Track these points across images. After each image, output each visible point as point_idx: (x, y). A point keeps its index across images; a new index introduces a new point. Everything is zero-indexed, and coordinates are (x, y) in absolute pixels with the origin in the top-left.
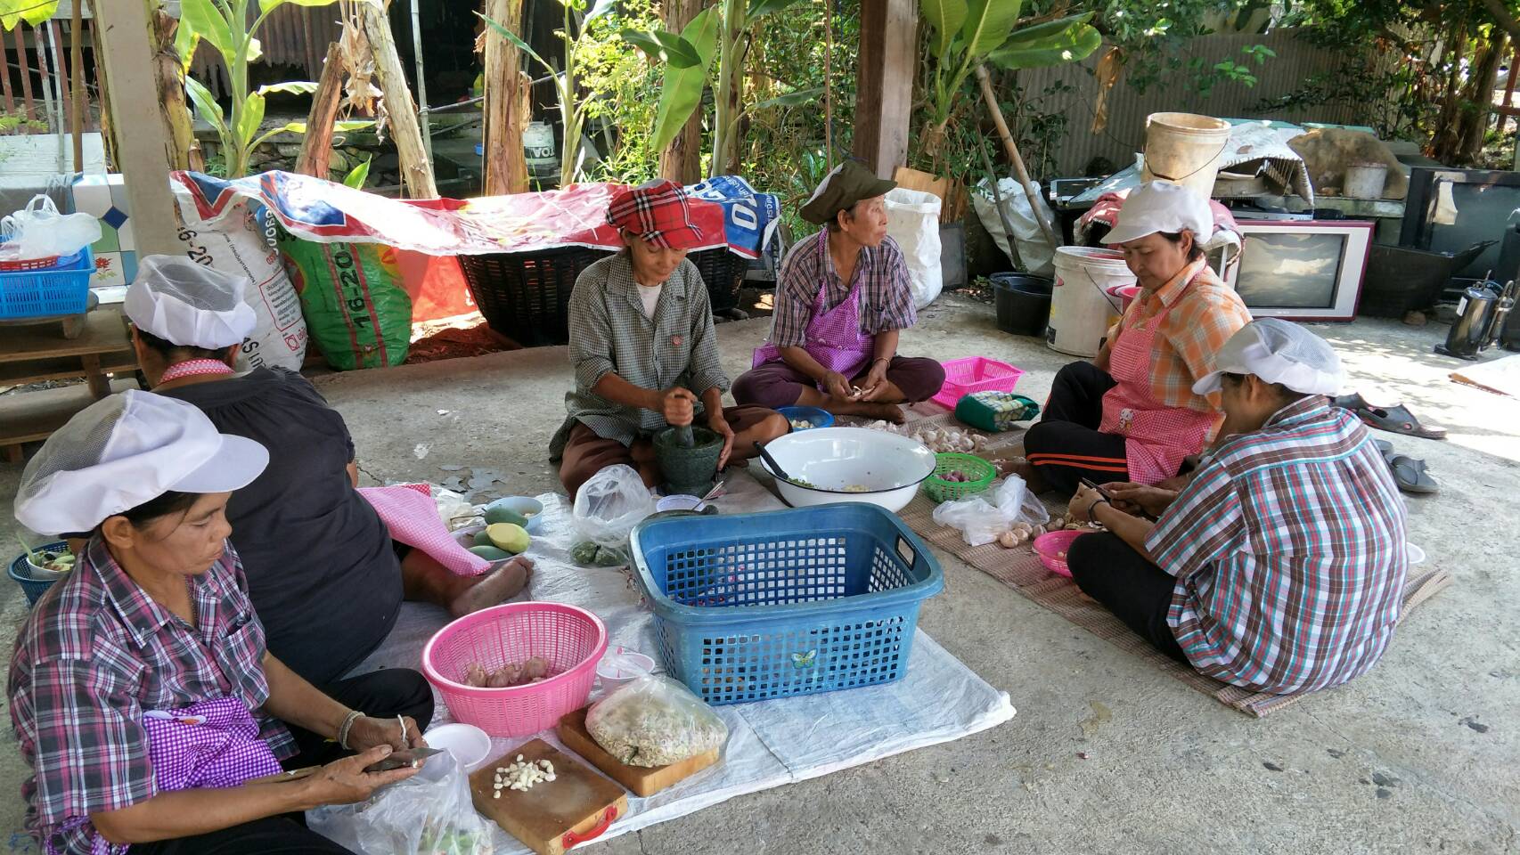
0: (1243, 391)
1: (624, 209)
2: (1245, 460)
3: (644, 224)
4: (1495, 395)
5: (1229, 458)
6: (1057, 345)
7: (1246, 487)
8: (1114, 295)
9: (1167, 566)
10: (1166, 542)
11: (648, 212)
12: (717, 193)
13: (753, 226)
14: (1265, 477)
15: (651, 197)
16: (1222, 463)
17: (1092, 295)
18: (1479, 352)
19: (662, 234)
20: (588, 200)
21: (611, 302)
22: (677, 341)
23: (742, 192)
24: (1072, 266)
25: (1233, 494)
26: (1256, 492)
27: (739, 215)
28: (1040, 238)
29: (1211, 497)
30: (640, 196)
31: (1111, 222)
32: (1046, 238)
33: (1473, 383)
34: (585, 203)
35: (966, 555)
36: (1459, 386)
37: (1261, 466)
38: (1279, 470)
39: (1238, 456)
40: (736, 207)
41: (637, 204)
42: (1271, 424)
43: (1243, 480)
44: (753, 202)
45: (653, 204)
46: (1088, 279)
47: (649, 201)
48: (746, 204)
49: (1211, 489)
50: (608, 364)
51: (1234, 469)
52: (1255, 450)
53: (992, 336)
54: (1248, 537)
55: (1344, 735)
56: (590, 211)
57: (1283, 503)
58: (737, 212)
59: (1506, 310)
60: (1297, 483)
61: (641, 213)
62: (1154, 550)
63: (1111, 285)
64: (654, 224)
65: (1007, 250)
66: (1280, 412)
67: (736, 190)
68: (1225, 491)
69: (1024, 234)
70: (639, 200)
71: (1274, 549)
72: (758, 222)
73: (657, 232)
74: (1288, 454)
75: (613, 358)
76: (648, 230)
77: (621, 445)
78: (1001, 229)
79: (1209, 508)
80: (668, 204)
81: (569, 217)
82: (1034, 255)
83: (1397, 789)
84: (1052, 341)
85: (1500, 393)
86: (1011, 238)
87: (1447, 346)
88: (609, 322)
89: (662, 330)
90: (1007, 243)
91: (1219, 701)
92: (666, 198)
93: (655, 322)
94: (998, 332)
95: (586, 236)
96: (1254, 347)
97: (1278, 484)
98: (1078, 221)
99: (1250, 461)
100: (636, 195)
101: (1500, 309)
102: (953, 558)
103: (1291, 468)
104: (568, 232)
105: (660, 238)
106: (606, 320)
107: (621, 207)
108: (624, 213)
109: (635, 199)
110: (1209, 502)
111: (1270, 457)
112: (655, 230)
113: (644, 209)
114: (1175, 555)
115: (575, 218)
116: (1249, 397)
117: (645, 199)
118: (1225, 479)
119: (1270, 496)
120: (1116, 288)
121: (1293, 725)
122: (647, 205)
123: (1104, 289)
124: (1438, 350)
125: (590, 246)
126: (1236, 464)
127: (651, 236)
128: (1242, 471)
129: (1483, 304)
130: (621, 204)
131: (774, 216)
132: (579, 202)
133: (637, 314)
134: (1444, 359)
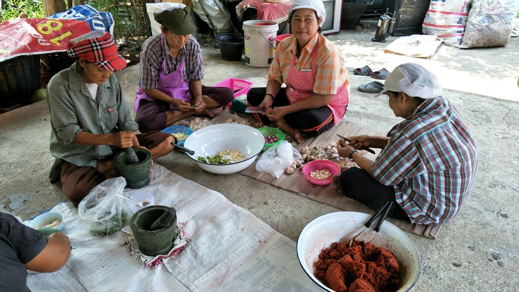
0: (399, 99)
1: (83, 49)
2: (416, 132)
3: (97, 57)
4: (401, 56)
5: (409, 132)
6: (251, 64)
7: (419, 145)
8: (271, 40)
9: (385, 182)
10: (383, 172)
11: (100, 51)
12: (79, 14)
13: (103, 29)
14: (426, 138)
15: (101, 43)
16: (406, 135)
17: (263, 41)
18: (386, 39)
19: (109, 62)
20: (17, 29)
21: (72, 94)
22: (110, 110)
23: (92, 12)
24: (253, 30)
25: (414, 149)
26: (424, 146)
27: (97, 25)
28: (220, 14)
29: (403, 151)
30: (95, 42)
31: (256, 7)
32: (223, 14)
33: (392, 52)
34: (16, 31)
35: (277, 184)
36: (388, 55)
37: (423, 134)
38: (431, 133)
39: (413, 131)
40: (94, 21)
41: (92, 47)
42: (417, 112)
43: (417, 141)
44: (100, 17)
45: (103, 46)
46: (260, 35)
47: (100, 45)
48: (98, 19)
49: (403, 147)
50: (77, 127)
51: (412, 137)
52: (419, 126)
53: (223, 63)
54: (424, 166)
55: (468, 237)
56: (20, 35)
57: (436, 147)
58: (95, 24)
59: (394, 22)
60: (439, 137)
61: (96, 52)
62: (378, 175)
63: (269, 36)
64: (104, 57)
65: (207, 21)
66: (420, 106)
67: (88, 12)
68: (409, 148)
69: (213, 14)
70: (94, 45)
71: (437, 169)
72: (105, 26)
73: (106, 62)
74: (432, 125)
75: (80, 123)
76: (100, 60)
77: (92, 167)
78: (203, 12)
79: (403, 156)
80: (110, 46)
81: (11, 40)
82: (218, 22)
83: (502, 259)
84: (249, 63)
85: (402, 55)
86: (208, 16)
87: (375, 38)
88: (74, 106)
89: (102, 106)
90: (206, 18)
91: (416, 234)
92: (109, 43)
93: (98, 101)
94: (224, 61)
95: (24, 49)
96: (402, 80)
97: (432, 140)
98: (237, 7)
99: (418, 132)
100: (92, 42)
101: (393, 22)
102: (271, 186)
103: (436, 131)
104: (13, 48)
105: (108, 65)
106: (71, 104)
107: (81, 48)
108: (83, 51)
109: (91, 43)
110: (403, 153)
111: (426, 128)
112: (104, 60)
113: (97, 50)
114: (388, 178)
115: (14, 39)
116: (402, 102)
117: (98, 44)
118: (408, 142)
119: (430, 145)
120: (271, 37)
121: (449, 238)
122: (99, 47)
123: (267, 38)
124: (373, 40)
125: (27, 54)
126: (413, 135)
127: (103, 64)
128: (416, 138)
129: (387, 21)
130: (81, 46)
131: (112, 23)
132: (13, 31)
133: (88, 98)
134: (376, 43)
